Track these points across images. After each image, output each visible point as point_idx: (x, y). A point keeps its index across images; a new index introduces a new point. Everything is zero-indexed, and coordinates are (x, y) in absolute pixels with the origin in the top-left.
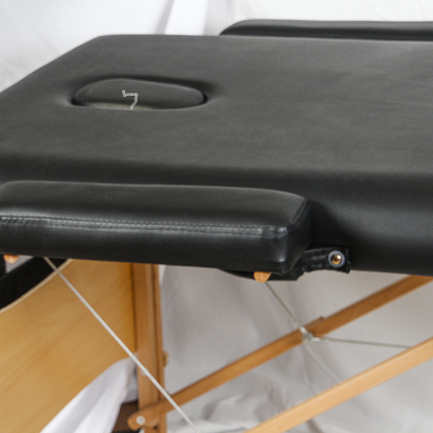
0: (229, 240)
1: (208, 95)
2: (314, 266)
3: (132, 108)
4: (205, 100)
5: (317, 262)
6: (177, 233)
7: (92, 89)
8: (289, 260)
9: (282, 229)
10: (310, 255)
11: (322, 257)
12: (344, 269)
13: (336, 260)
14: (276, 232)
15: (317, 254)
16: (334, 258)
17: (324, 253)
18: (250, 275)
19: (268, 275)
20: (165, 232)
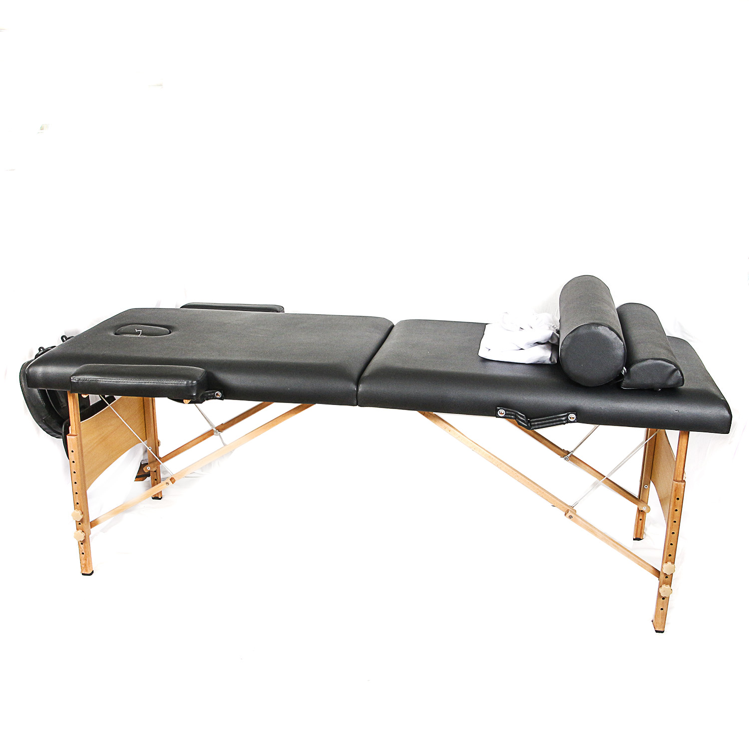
0: (172, 386)
1: (171, 331)
2: (209, 398)
3: (139, 336)
4: (170, 333)
5: (210, 396)
6: (152, 384)
7: (123, 329)
8: (197, 394)
9: (194, 382)
10: (208, 393)
11: (213, 394)
12: (221, 399)
13: (218, 395)
14: (192, 383)
15: (210, 393)
16: (217, 394)
17: (213, 392)
18: (181, 401)
19: (189, 401)
20: (147, 384)
